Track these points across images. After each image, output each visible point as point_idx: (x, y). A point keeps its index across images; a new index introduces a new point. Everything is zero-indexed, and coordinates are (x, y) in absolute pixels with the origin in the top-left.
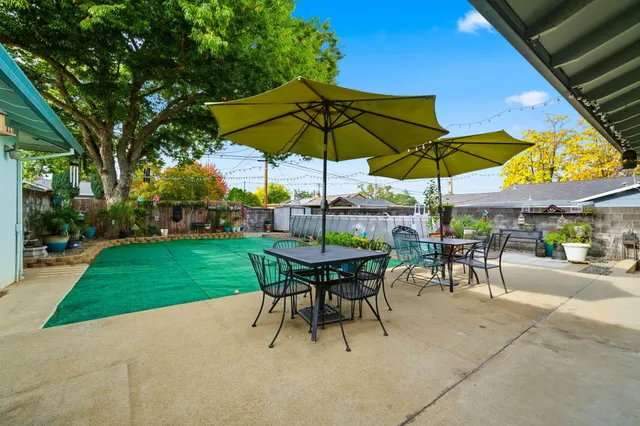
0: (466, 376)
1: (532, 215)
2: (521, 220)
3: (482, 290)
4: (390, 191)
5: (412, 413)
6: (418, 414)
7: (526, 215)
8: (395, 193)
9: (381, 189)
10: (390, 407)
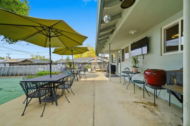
0: (94, 95)
1: (82, 64)
2: (81, 65)
3: (83, 79)
4: (44, 58)
5: (93, 106)
6: (94, 105)
7: (81, 64)
8: (46, 58)
9: (41, 57)
10: (89, 107)
